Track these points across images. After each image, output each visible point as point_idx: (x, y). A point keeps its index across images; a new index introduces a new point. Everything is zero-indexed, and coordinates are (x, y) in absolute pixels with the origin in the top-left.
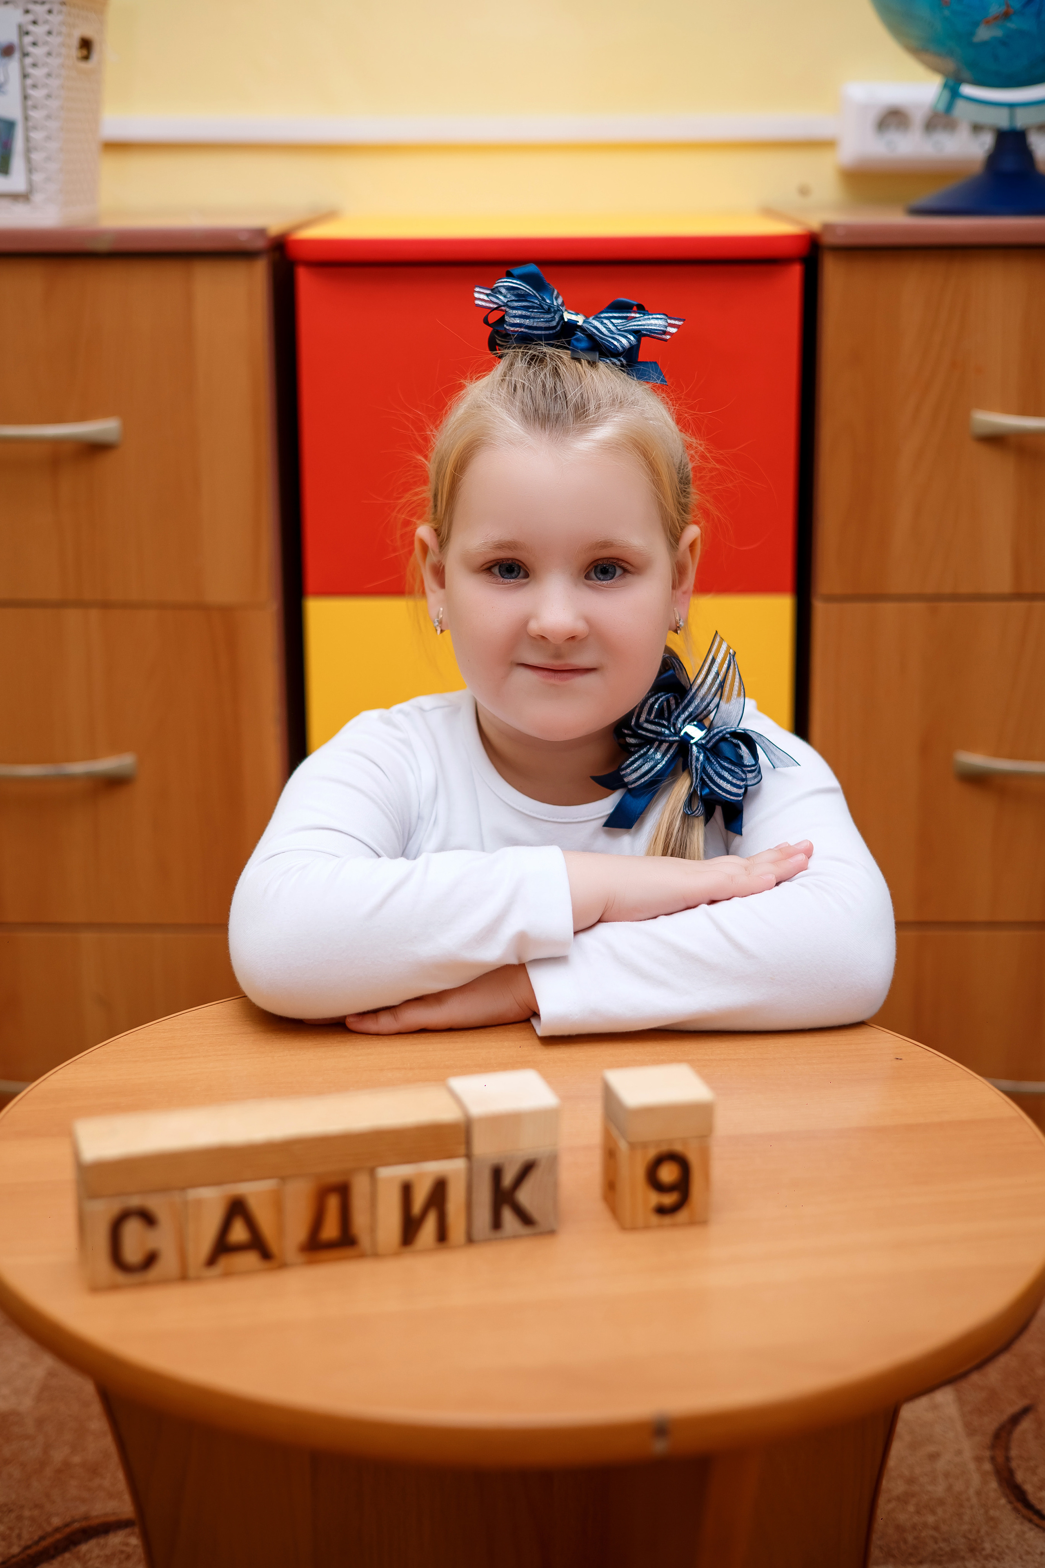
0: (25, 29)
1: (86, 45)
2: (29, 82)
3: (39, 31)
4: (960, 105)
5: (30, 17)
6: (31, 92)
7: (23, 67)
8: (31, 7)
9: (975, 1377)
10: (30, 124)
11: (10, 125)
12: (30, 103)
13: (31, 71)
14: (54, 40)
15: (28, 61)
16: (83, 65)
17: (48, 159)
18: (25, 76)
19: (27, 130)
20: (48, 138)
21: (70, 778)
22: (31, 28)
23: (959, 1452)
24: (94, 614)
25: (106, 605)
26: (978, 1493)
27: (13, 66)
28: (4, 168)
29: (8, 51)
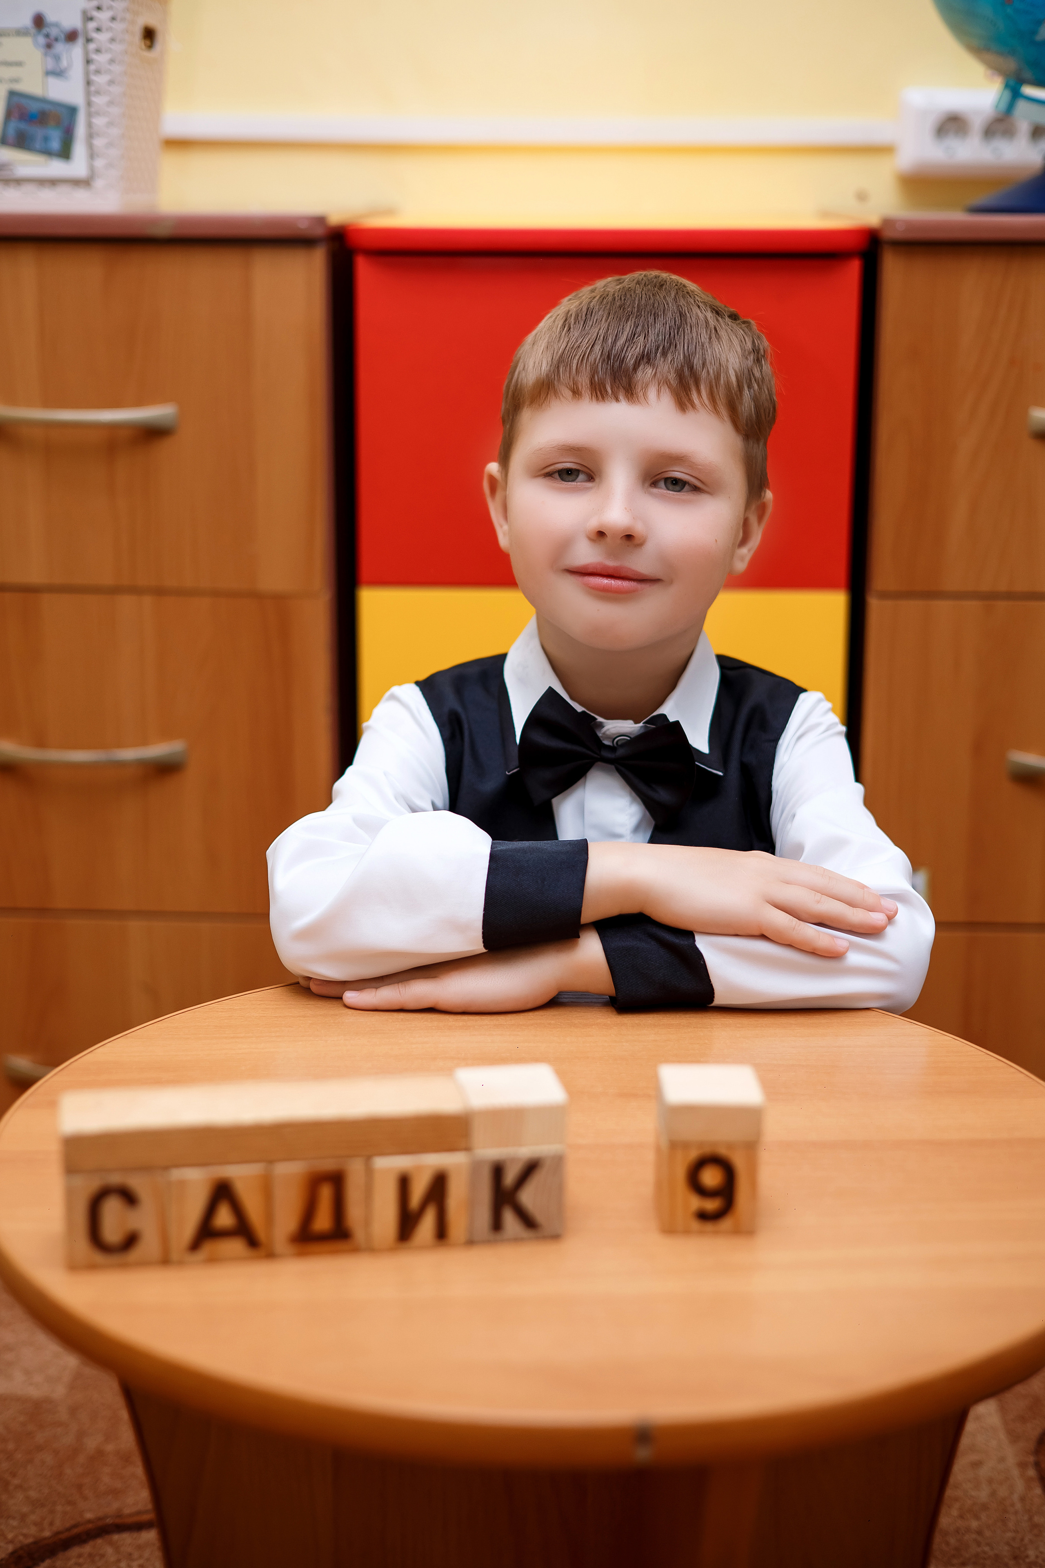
0: (89, 15)
1: (151, 31)
2: (92, 67)
3: (103, 17)
5: (94, 3)
6: (94, 78)
7: (86, 53)
10: (93, 110)
11: (72, 111)
12: (93, 88)
13: (94, 56)
14: (118, 26)
15: (92, 46)
16: (146, 54)
17: (110, 145)
18: (88, 62)
19: (89, 115)
20: (110, 124)
21: (121, 764)
22: (95, 14)
23: (1002, 1460)
24: (147, 601)
25: (159, 592)
26: (1023, 1499)
27: (76, 51)
28: (65, 153)
29: (72, 36)
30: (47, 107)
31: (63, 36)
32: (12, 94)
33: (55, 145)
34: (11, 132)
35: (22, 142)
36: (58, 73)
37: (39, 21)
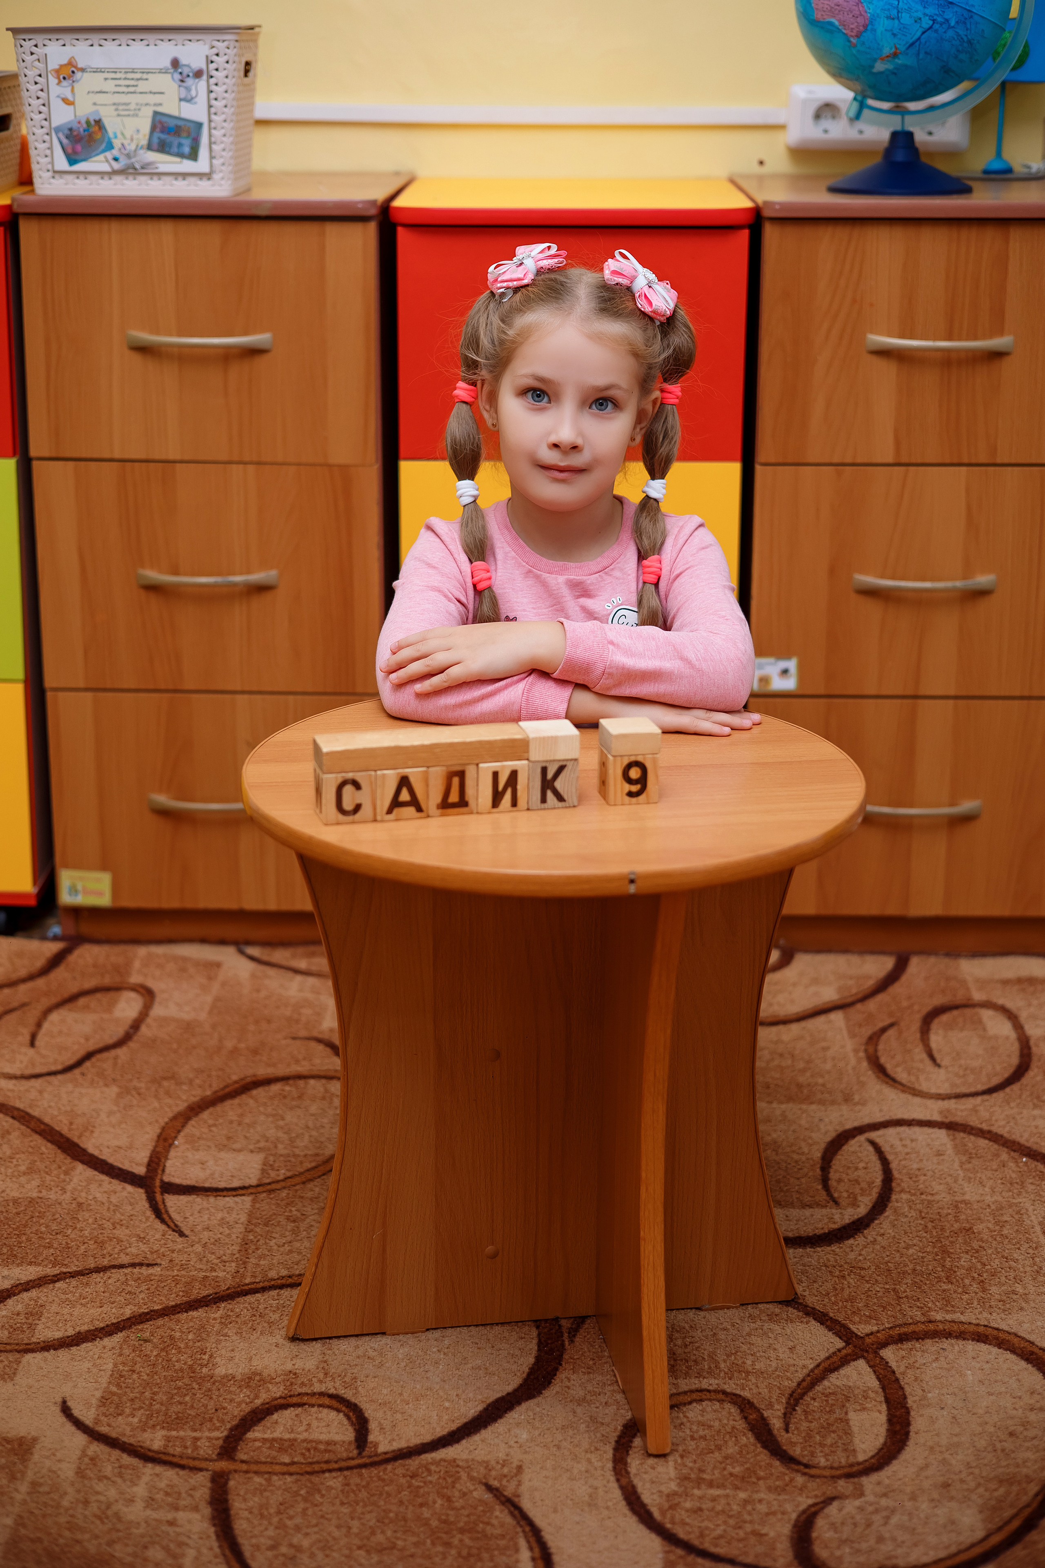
0: (210, 59)
1: (248, 64)
2: (213, 95)
3: (220, 60)
4: (866, 112)
5: (215, 51)
6: (213, 102)
7: (208, 86)
8: (215, 43)
9: (859, 1006)
10: (213, 125)
11: (200, 125)
12: (213, 110)
13: (214, 88)
14: (229, 65)
15: (212, 81)
16: (246, 80)
17: (224, 149)
18: (210, 91)
19: (210, 129)
20: (225, 135)
21: (235, 584)
22: (215, 58)
23: (843, 1047)
24: (251, 468)
25: (259, 463)
26: (854, 1068)
27: (202, 84)
28: (193, 155)
29: (198, 74)
30: (180, 123)
31: (191, 74)
32: (156, 113)
33: (186, 150)
34: (155, 141)
35: (163, 148)
36: (189, 100)
37: (175, 63)
